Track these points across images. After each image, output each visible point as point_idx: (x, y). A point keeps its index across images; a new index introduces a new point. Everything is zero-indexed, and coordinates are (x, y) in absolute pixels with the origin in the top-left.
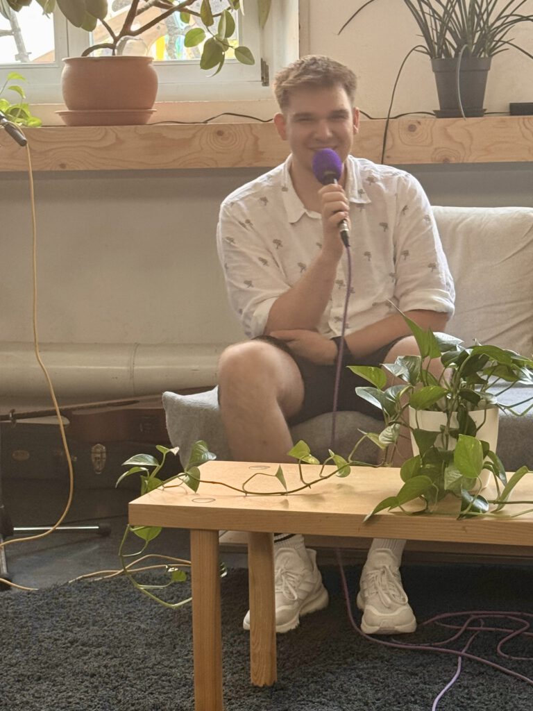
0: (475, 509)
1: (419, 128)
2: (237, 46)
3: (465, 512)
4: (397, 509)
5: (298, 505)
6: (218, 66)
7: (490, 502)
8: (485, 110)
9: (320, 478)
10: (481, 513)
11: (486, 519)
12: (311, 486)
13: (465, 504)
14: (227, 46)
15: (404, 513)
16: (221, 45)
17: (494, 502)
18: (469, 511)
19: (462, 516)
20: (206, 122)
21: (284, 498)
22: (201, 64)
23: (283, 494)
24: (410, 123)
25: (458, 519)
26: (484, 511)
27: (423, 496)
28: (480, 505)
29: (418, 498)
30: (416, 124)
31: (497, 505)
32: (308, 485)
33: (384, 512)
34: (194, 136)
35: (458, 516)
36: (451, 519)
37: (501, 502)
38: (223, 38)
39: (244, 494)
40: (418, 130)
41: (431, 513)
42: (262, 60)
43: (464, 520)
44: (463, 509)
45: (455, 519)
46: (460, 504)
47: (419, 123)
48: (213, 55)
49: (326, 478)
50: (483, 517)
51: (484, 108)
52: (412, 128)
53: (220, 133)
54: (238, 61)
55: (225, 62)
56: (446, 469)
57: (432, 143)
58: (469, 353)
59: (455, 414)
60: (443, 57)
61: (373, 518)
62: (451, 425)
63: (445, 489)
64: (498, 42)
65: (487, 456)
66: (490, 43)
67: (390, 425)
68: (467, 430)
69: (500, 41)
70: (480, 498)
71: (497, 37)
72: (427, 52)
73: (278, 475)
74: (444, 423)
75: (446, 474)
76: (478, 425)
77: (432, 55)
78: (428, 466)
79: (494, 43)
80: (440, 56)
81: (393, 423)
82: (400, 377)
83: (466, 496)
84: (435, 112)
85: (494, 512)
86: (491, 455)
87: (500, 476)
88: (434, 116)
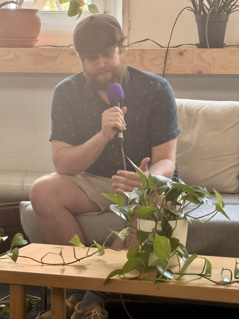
0: (165, 277)
3: (159, 279)
4: (122, 276)
5: (70, 272)
7: (175, 273)
8: (225, 44)
9: (86, 256)
10: (168, 280)
11: (170, 283)
12: (80, 260)
13: (159, 274)
14: (84, 4)
15: (125, 278)
16: (80, 3)
17: (177, 274)
18: (161, 278)
19: (157, 281)
21: (62, 267)
22: (68, 13)
23: (64, 265)
24: (180, 51)
25: (155, 283)
26: (170, 279)
27: (138, 268)
28: (167, 275)
29: (136, 270)
30: (183, 51)
31: (178, 275)
32: (79, 260)
33: (116, 277)
34: (59, 55)
35: (155, 281)
36: (151, 282)
37: (182, 273)
39: (42, 264)
40: (184, 54)
41: (140, 279)
42: (104, 11)
43: (158, 283)
44: (157, 277)
45: (153, 283)
46: (156, 274)
47: (185, 51)
48: (75, 8)
50: (168, 282)
51: (224, 43)
52: (181, 54)
53: (73, 54)
55: (82, 13)
56: (151, 254)
57: (192, 62)
58: (170, 187)
59: (160, 222)
60: (202, 13)
61: (108, 281)
62: (157, 229)
63: (149, 265)
64: (232, 6)
65: (178, 247)
66: (228, 6)
67: (126, 227)
68: (167, 231)
69: (234, 5)
70: (169, 271)
71: (232, 3)
72: (193, 11)
73: (61, 254)
74: (154, 227)
75: (150, 257)
76: (173, 229)
77: (195, 12)
78: (143, 252)
79: (230, 6)
80: (200, 13)
81: (127, 226)
82: (134, 200)
83: (161, 270)
84: (197, 45)
85: (176, 279)
86: (181, 246)
87: (183, 258)
88: (196, 47)
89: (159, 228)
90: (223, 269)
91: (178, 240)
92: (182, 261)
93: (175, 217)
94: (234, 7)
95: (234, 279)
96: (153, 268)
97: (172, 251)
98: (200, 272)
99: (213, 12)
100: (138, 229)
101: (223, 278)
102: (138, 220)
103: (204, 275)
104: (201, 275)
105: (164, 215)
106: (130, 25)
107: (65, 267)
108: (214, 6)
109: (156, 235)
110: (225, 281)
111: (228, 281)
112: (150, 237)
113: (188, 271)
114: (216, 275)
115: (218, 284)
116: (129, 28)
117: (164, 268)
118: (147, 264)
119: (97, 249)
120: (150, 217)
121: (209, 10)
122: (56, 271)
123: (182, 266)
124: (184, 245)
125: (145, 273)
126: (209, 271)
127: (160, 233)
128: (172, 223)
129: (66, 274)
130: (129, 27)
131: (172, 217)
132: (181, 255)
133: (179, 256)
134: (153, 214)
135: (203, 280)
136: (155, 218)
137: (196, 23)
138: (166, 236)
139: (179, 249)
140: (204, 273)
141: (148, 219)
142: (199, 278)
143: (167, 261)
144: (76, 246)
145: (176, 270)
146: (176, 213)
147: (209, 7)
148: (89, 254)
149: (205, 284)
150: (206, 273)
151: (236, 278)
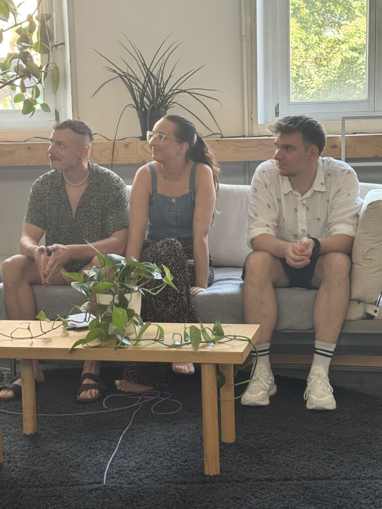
0: (124, 344)
1: (130, 146)
2: (43, 102)
3: (118, 346)
4: (85, 345)
5: (38, 344)
6: (32, 113)
7: (132, 340)
9: (52, 329)
10: (126, 346)
11: (129, 349)
12: (47, 333)
13: (118, 341)
14: (36, 103)
15: (88, 347)
16: (33, 102)
17: (134, 340)
18: (120, 345)
19: (116, 348)
20: (25, 142)
21: (31, 340)
22: (22, 112)
23: (32, 338)
24: (126, 143)
26: (128, 345)
27: (99, 337)
28: (125, 341)
29: (97, 339)
30: (128, 144)
31: (135, 342)
32: (45, 333)
33: (79, 346)
34: (16, 149)
36: (111, 349)
37: (138, 340)
38: (34, 98)
39: (11, 339)
42: (55, 110)
43: (118, 349)
44: (117, 345)
45: (113, 349)
46: (116, 341)
47: (130, 143)
48: (29, 107)
49: (55, 329)
50: (127, 348)
52: (126, 146)
53: (29, 148)
54: (42, 110)
55: (36, 111)
56: (110, 324)
57: (137, 154)
58: (124, 265)
59: (117, 296)
60: (143, 110)
61: (73, 350)
62: (115, 301)
63: (109, 334)
64: (169, 102)
65: (134, 316)
66: (166, 103)
67: (86, 301)
68: (123, 303)
69: (170, 102)
70: (127, 338)
71: (169, 100)
72: (135, 107)
73: (29, 329)
74: (112, 300)
75: (110, 327)
76: (128, 301)
77: (137, 109)
78: (103, 322)
79: (168, 103)
80: (141, 109)
81: (88, 301)
82: (93, 277)
83: (120, 338)
84: (140, 137)
85: (133, 345)
86: (136, 315)
87: (139, 326)
88: (139, 139)
89: (117, 301)
90: (174, 334)
91: (133, 310)
92: (138, 328)
93: (130, 291)
94: (171, 103)
95: (184, 342)
96: (113, 336)
97: (128, 320)
98: (154, 338)
99: (153, 109)
100: (98, 302)
101: (174, 342)
102: (97, 294)
103: (158, 340)
104: (155, 340)
105: (120, 289)
107: (33, 340)
108: (153, 103)
109: (114, 307)
110: (176, 344)
111: (179, 344)
112: (109, 309)
113: (144, 336)
114: (168, 339)
115: (170, 347)
117: (122, 336)
118: (107, 334)
119: (61, 323)
120: (108, 291)
121: (149, 107)
122: (25, 344)
123: (138, 334)
124: (139, 314)
125: (106, 340)
126: (162, 336)
127: (118, 306)
128: (127, 296)
129: (34, 346)
131: (127, 290)
132: (137, 324)
133: (135, 325)
134: (110, 289)
135: (157, 344)
136: (112, 292)
137: (138, 118)
138: (123, 307)
139: (134, 318)
140: (157, 339)
141: (106, 293)
142: (154, 343)
143: (125, 330)
144: (42, 320)
145: (133, 336)
146: (130, 287)
147: (149, 104)
148: (54, 327)
149: (159, 347)
150: (160, 338)
151: (185, 341)
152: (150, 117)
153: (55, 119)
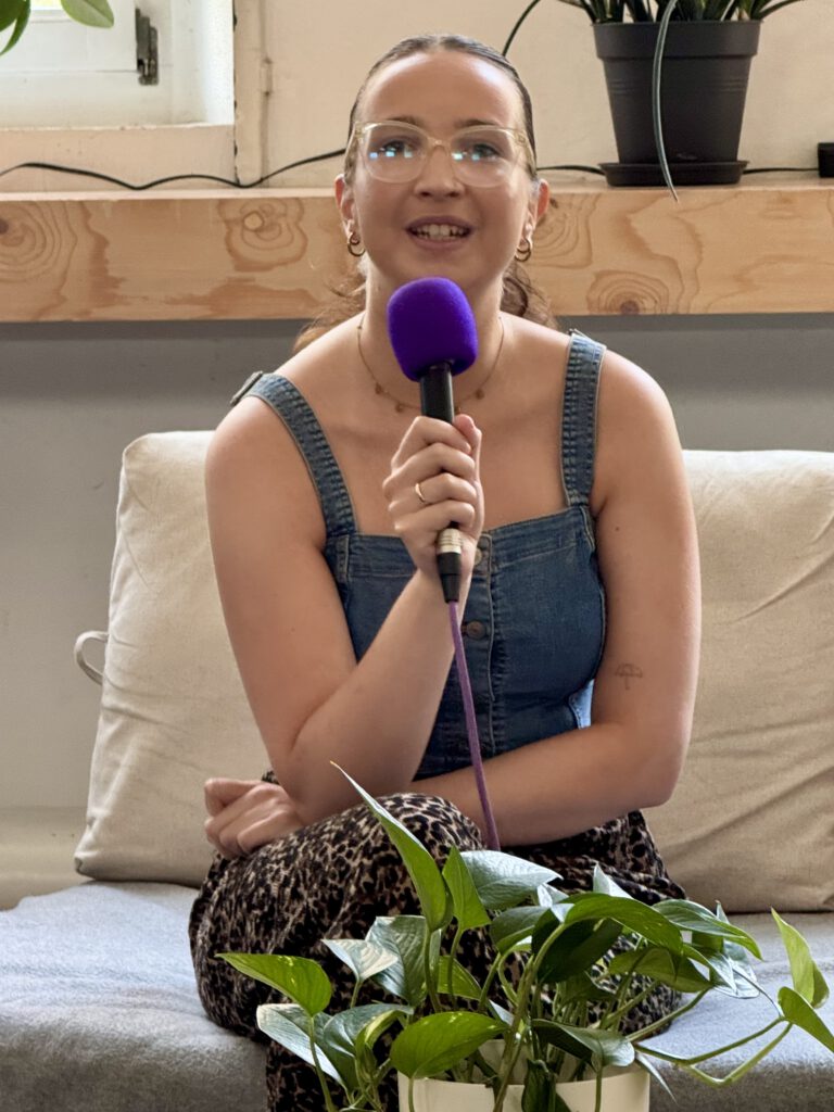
1: (554, 216)
40: (550, 220)
42: (138, 12)
51: (741, 157)
60: (628, 18)
77: (595, 12)
84: (606, 170)
88: (603, 178)
106: (269, 79)
116: (267, 94)
130: (265, 90)
137: (600, 65)
152: (663, 58)
153: (134, 66)
